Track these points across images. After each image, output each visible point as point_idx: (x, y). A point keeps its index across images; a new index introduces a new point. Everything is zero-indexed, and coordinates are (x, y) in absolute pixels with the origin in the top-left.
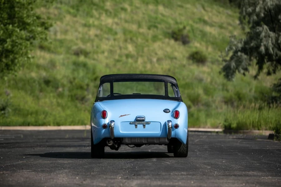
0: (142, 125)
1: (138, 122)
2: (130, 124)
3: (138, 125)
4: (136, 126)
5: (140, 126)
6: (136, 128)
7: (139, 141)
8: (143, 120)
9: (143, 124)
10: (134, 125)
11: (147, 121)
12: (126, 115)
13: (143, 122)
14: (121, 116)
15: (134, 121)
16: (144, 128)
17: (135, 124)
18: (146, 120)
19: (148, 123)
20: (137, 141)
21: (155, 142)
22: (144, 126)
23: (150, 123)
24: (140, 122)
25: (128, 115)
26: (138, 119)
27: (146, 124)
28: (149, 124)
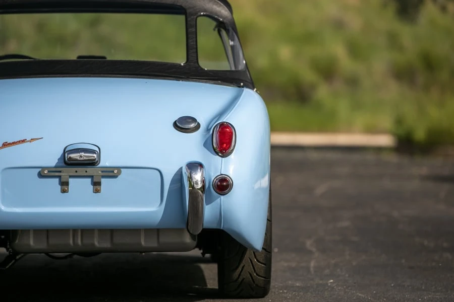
0: (89, 180)
1: (72, 170)
2: (41, 175)
3: (71, 181)
4: (64, 185)
5: (80, 185)
6: (64, 191)
7: (79, 242)
8: (92, 163)
9: (92, 177)
10: (57, 180)
11: (107, 164)
12: (23, 141)
13: (90, 170)
14: (5, 145)
15: (55, 167)
16: (97, 191)
17: (60, 177)
18: (105, 162)
19: (112, 173)
20: (71, 242)
21: (143, 243)
22: (96, 184)
23: (119, 173)
24: (81, 170)
25: (34, 143)
26: (73, 156)
27: (103, 177)
28: (115, 177)
